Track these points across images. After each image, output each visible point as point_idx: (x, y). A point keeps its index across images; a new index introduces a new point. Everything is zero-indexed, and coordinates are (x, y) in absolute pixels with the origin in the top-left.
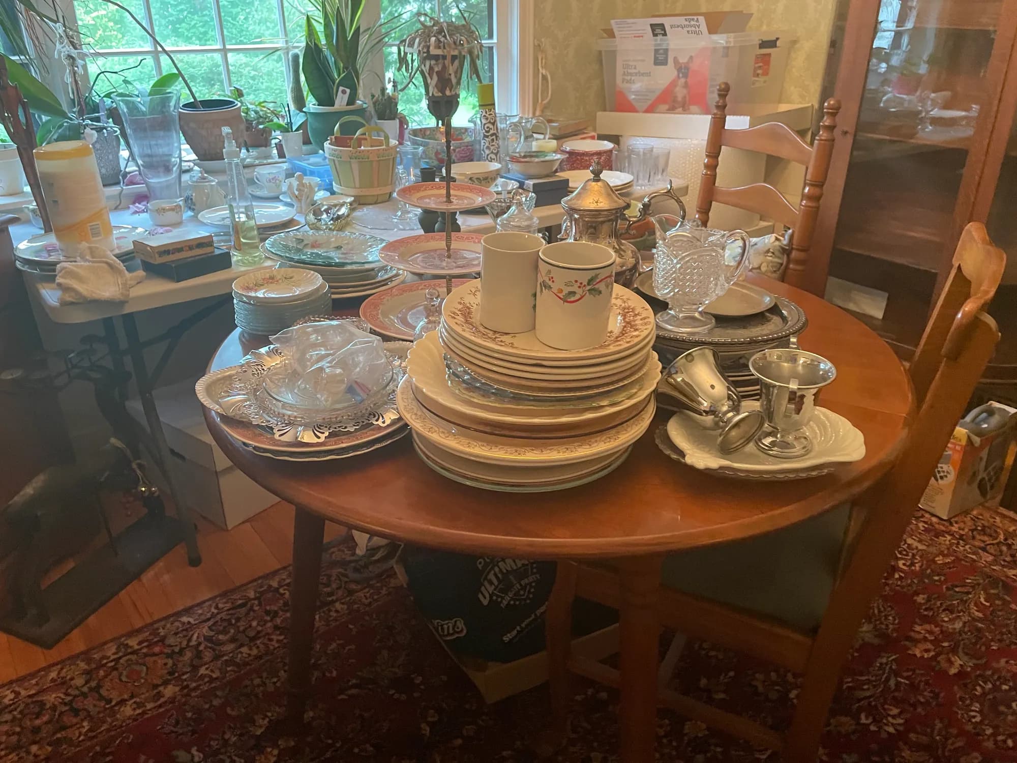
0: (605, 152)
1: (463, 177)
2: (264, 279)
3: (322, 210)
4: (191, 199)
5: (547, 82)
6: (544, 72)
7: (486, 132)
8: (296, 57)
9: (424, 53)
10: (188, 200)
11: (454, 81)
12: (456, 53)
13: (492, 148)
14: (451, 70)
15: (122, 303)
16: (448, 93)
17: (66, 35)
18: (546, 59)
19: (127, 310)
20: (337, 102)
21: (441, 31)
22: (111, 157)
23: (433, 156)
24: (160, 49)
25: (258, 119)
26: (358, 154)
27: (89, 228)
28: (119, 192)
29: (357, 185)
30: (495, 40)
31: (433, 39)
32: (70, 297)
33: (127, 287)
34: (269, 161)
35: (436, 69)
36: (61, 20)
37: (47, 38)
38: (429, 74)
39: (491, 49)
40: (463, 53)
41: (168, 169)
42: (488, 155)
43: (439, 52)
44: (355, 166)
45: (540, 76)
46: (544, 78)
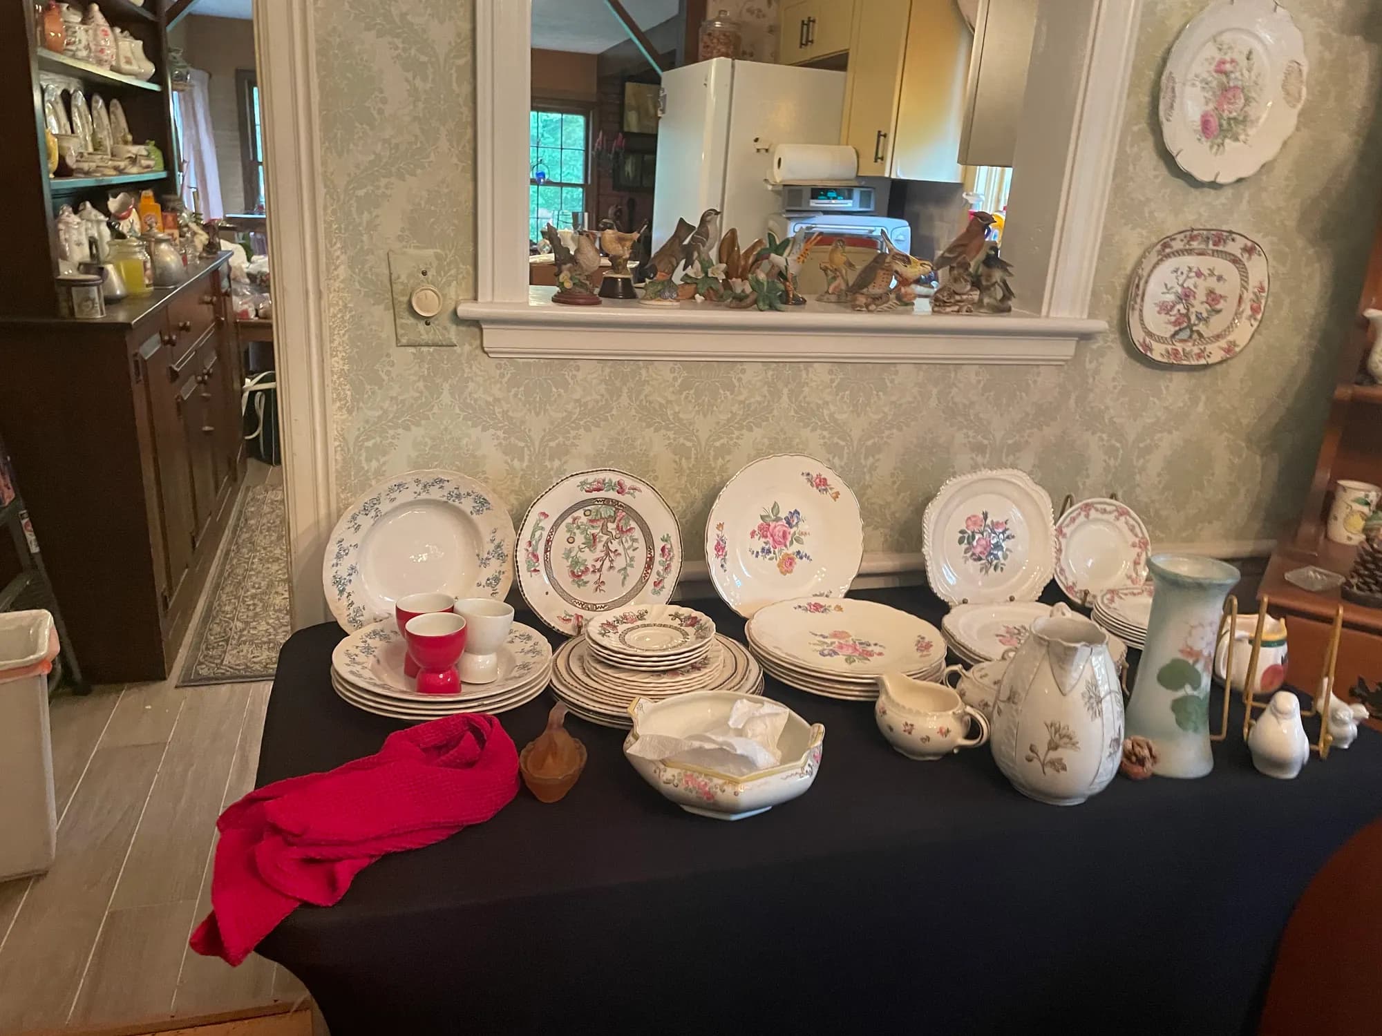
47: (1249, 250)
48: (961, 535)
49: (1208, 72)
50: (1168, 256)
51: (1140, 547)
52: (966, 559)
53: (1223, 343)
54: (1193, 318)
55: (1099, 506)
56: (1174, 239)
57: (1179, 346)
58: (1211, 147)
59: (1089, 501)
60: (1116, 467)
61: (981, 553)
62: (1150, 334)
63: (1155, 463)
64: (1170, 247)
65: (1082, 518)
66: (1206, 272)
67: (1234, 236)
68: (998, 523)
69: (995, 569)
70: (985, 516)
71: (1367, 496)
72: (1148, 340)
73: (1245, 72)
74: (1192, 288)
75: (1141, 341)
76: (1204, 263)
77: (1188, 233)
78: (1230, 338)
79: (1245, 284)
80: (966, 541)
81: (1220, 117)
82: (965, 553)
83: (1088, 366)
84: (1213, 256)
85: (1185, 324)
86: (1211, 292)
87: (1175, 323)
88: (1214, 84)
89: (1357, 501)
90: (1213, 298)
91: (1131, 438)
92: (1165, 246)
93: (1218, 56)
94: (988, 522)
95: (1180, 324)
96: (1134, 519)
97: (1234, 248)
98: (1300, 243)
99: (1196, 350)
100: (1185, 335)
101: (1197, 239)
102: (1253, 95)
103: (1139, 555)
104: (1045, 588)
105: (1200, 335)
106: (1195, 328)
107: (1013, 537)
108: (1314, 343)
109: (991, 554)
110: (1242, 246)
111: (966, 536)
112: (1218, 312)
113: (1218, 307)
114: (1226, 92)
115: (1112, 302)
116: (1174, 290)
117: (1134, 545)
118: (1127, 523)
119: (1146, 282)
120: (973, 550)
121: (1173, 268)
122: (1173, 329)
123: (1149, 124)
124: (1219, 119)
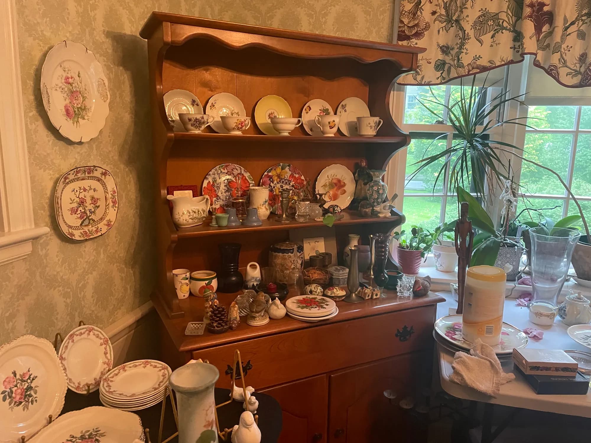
4: (565, 311)
10: (561, 311)
15: (490, 397)
17: (511, 188)
19: (493, 402)
22: (514, 263)
24: (571, 197)
27: (486, 327)
28: (511, 288)
32: (457, 379)
33: (498, 385)
36: (511, 178)
37: (498, 186)
41: (553, 280)
47: (104, 174)
48: (3, 395)
49: (62, 83)
50: (68, 183)
51: (105, 344)
52: (12, 408)
53: (105, 222)
54: (88, 213)
55: (77, 333)
56: (69, 174)
57: (86, 229)
58: (74, 123)
59: (71, 332)
60: (71, 302)
61: (20, 399)
62: (70, 227)
63: (89, 292)
64: (68, 178)
65: (71, 344)
66: (88, 188)
67: (96, 168)
68: (24, 374)
69: (32, 402)
70: (15, 374)
71: (186, 276)
72: (70, 230)
73: (79, 83)
74: (83, 197)
75: (68, 232)
76: (86, 183)
77: (75, 170)
78: (107, 218)
79: (106, 191)
80: (8, 397)
81: (73, 107)
82: (10, 405)
83: (40, 253)
84: (88, 179)
85: (85, 217)
86: (93, 198)
87: (81, 217)
88: (66, 89)
89: (183, 279)
90: (94, 200)
91: (74, 284)
92: (66, 178)
93: (65, 75)
94: (18, 376)
95: (83, 217)
96: (97, 331)
97: (97, 174)
98: (122, 166)
99: (94, 229)
100: (86, 222)
101: (80, 172)
102: (85, 95)
103: (105, 349)
104: (65, 397)
105: (94, 221)
106: (90, 218)
107: (36, 377)
108: (138, 211)
109: (26, 396)
110: (101, 172)
111: (7, 393)
112: (98, 207)
113: (98, 205)
114: (73, 94)
115: (45, 214)
116: (75, 201)
117: (101, 345)
118: (94, 334)
119: (61, 199)
120: (14, 400)
121: (71, 190)
122: (80, 221)
123: (38, 112)
124: (73, 109)
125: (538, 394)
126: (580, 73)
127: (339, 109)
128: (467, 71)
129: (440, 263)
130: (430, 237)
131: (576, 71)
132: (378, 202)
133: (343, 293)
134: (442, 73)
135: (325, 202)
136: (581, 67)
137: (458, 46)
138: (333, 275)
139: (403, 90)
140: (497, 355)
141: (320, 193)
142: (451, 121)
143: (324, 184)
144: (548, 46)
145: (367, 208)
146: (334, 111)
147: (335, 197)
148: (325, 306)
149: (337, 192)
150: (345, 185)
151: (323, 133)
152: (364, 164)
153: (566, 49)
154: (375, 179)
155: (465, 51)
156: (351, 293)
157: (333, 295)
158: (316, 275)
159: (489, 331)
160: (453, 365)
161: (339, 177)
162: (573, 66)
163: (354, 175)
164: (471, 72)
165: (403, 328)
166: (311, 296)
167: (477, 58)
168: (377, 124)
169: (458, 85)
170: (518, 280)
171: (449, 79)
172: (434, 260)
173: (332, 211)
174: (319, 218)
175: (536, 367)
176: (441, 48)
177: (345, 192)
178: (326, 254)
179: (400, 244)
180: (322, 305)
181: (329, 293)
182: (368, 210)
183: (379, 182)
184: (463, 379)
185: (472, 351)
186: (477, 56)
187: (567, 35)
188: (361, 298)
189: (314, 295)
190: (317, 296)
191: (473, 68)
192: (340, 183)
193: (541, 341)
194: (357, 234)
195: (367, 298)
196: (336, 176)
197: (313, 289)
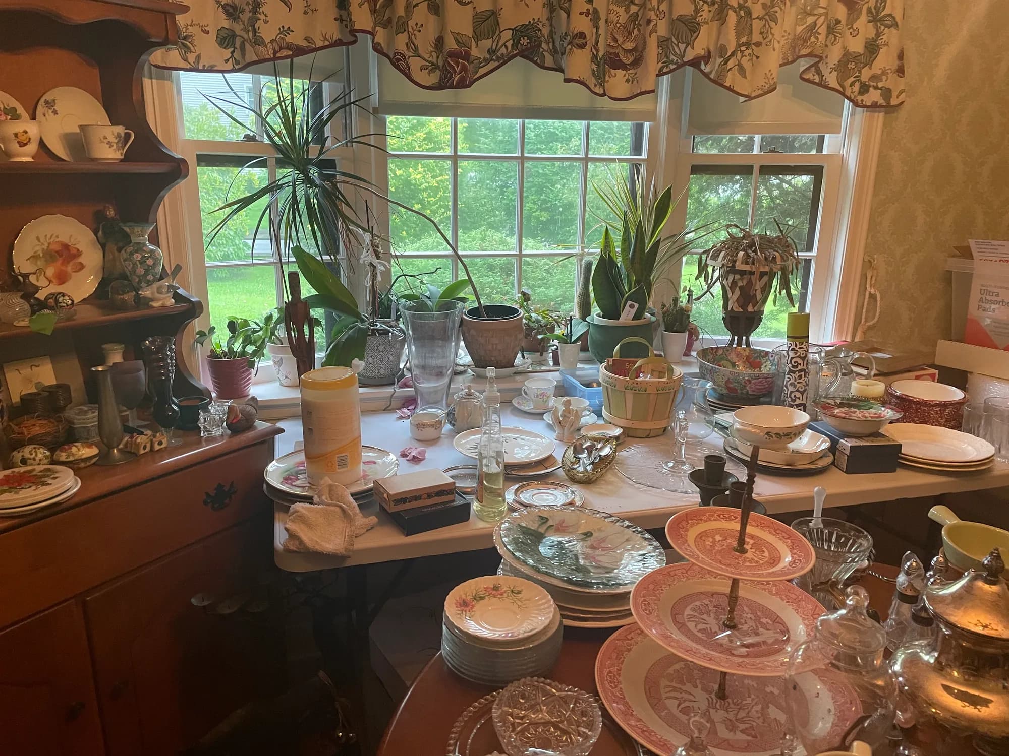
0: (952, 404)
1: (758, 431)
2: (486, 589)
3: (584, 447)
4: (454, 414)
5: (876, 301)
6: (873, 291)
7: (793, 366)
8: (589, 265)
9: (728, 267)
10: (450, 415)
11: (759, 296)
12: (767, 269)
13: (798, 385)
14: (758, 286)
15: (343, 558)
16: (750, 309)
17: (372, 244)
18: (877, 276)
19: (349, 563)
20: (623, 316)
21: (752, 245)
22: (391, 358)
23: (723, 384)
25: (538, 328)
26: (635, 385)
27: (337, 459)
28: (390, 395)
29: (629, 416)
30: (814, 253)
31: (741, 254)
32: (294, 545)
33: (353, 538)
34: (543, 368)
35: (740, 284)
36: (370, 229)
38: (730, 288)
39: (808, 262)
40: (775, 270)
41: (440, 374)
42: (791, 392)
43: (747, 268)
44: (630, 397)
45: (867, 294)
46: (872, 297)
125: (407, 535)
126: (437, 67)
127: (40, 109)
128: (271, 51)
129: (284, 373)
130: (261, 333)
131: (432, 64)
132: (149, 281)
133: (94, 451)
134: (232, 53)
135: (37, 289)
136: (438, 57)
137: (251, 7)
138: (73, 423)
139: (170, 79)
140: (352, 495)
141: (23, 271)
142: (269, 136)
143: (32, 254)
144: (389, 21)
145: (124, 293)
146: (31, 112)
147: (62, 278)
148: (50, 481)
149: (63, 268)
150: (79, 253)
151: (8, 154)
152: (111, 213)
153: (415, 28)
154: (134, 239)
155: (262, 17)
156: (110, 447)
157: (71, 459)
158: (38, 429)
159: (343, 463)
160: (287, 526)
161: (64, 239)
162: (429, 55)
163: (96, 233)
164: (278, 55)
165: (216, 489)
166: (23, 469)
167: (285, 31)
168: (122, 139)
169: (271, 75)
170: (398, 382)
171: (244, 63)
172: (275, 369)
173: (53, 304)
174: (23, 320)
175: (402, 499)
176: (223, 7)
177: (81, 267)
178: (58, 386)
179: (212, 351)
180: (46, 479)
181: (63, 457)
182: (129, 297)
183: (145, 245)
184: (301, 542)
185: (316, 499)
186: (286, 28)
187: (414, 7)
188: (131, 454)
189: (31, 464)
190: (36, 467)
191: (281, 48)
192: (69, 251)
193: (422, 462)
194: (119, 342)
195: (142, 452)
196: (57, 237)
197: (27, 455)
